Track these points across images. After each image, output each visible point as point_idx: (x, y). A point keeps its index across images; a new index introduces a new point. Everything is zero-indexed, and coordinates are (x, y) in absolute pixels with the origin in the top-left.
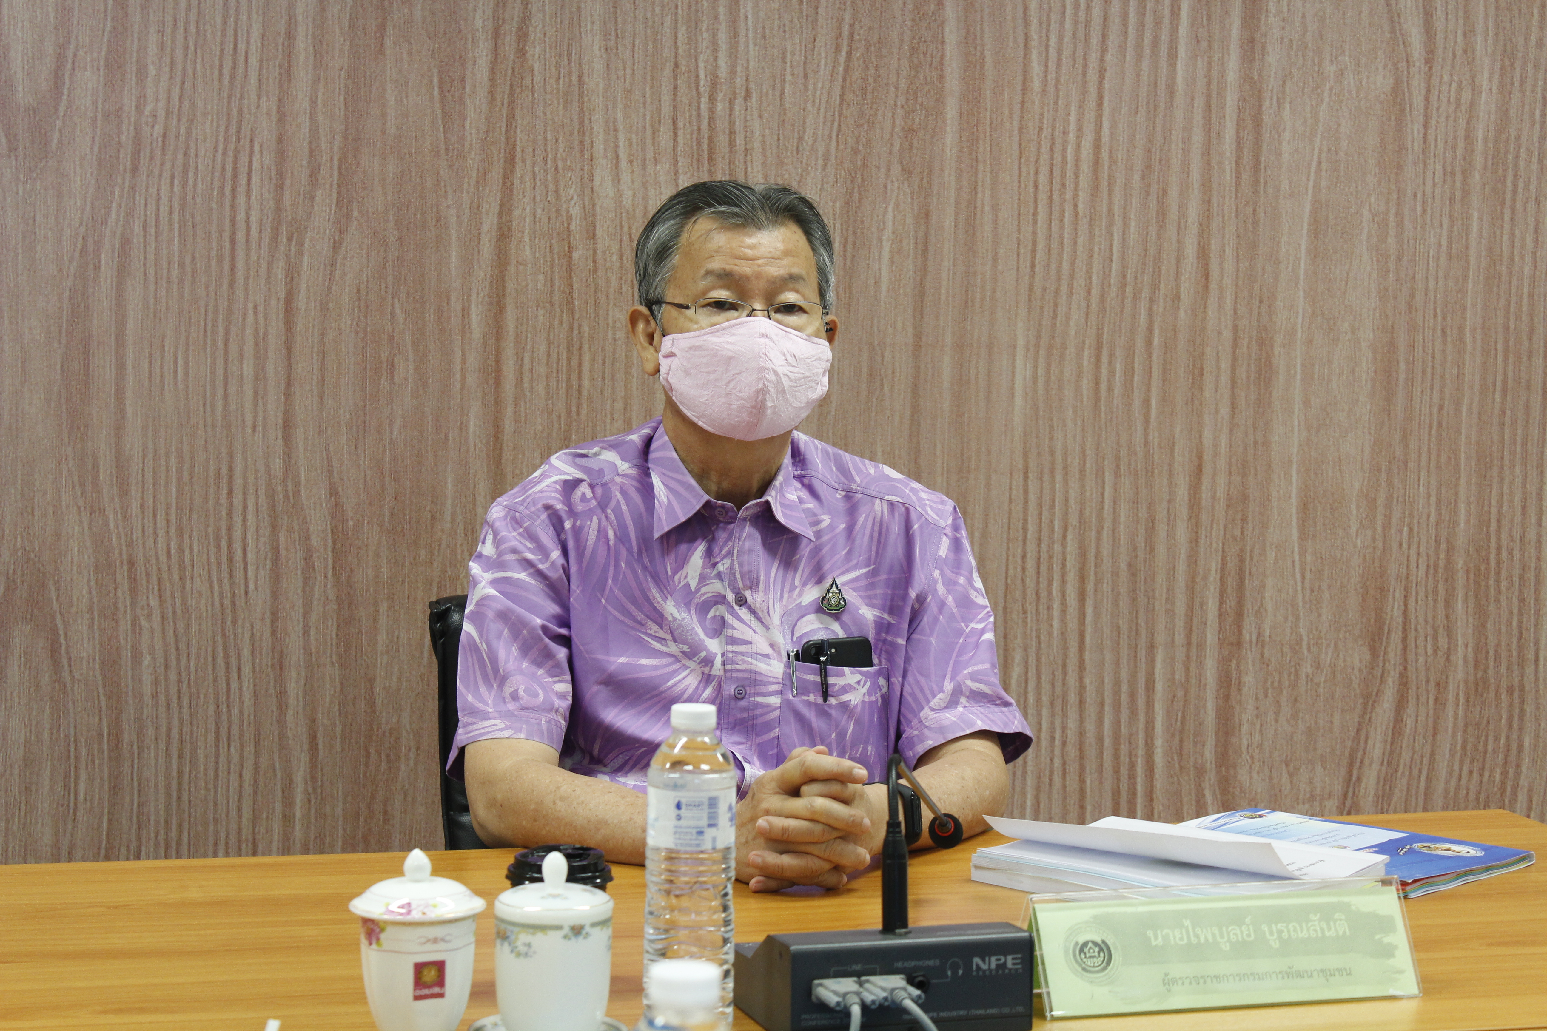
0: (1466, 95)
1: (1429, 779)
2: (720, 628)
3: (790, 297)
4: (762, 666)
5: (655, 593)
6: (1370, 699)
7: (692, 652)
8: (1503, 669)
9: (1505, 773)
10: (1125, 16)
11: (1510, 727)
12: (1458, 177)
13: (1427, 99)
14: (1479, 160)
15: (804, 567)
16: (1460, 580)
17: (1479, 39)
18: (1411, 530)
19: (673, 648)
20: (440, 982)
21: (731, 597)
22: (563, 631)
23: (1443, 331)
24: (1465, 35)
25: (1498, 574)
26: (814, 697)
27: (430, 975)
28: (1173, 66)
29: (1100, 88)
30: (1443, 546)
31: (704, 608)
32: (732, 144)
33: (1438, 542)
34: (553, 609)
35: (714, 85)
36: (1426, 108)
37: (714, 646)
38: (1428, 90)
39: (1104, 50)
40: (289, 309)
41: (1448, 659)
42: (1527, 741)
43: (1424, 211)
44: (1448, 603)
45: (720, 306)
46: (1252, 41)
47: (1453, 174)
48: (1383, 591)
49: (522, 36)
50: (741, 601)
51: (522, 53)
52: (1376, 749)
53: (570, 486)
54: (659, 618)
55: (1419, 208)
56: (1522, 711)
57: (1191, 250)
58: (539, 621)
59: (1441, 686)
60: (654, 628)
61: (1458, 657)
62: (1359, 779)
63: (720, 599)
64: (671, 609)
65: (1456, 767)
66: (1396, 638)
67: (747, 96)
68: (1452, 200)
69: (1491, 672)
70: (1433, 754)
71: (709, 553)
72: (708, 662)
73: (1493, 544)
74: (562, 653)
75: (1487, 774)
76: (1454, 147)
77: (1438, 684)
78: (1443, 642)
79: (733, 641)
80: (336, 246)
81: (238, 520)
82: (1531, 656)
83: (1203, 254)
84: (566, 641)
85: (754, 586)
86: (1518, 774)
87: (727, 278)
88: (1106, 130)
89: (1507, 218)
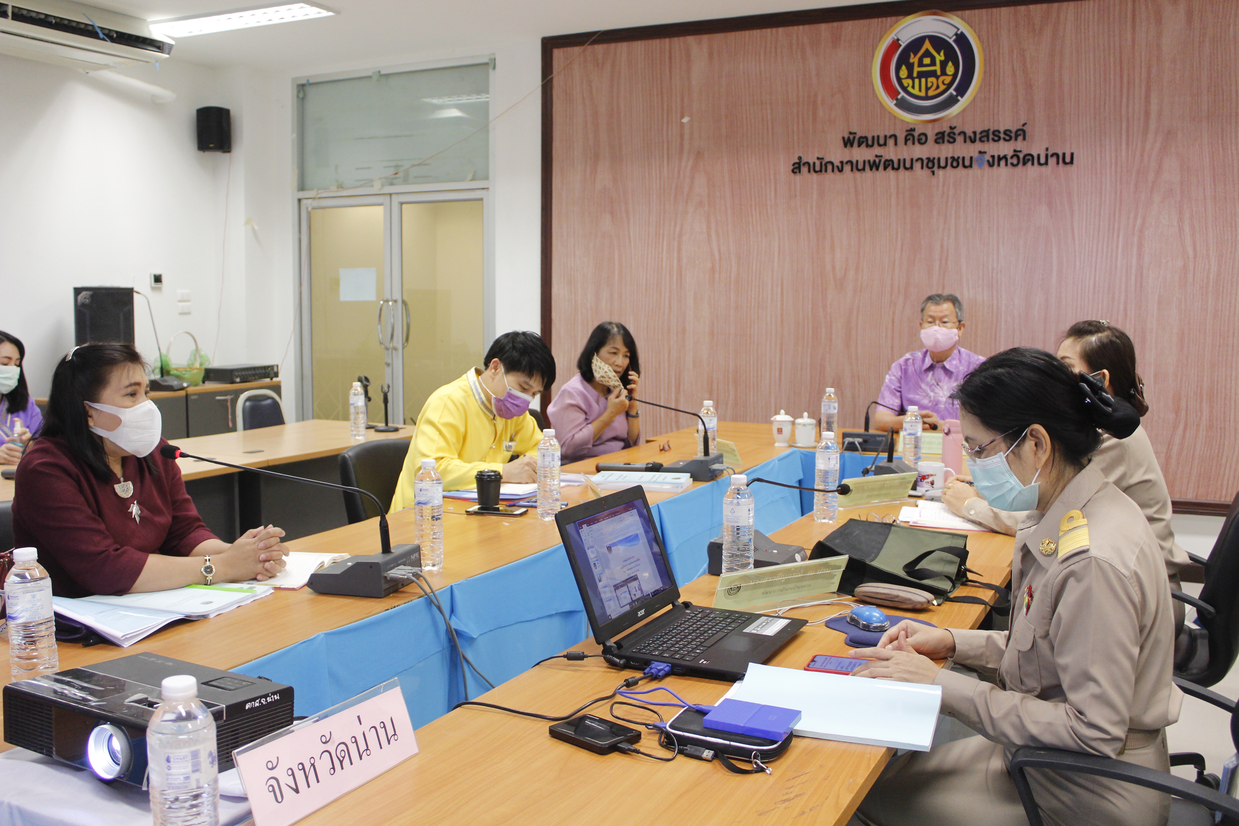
0: (1207, 267)
1: (1194, 450)
2: (933, 391)
3: (945, 320)
4: (940, 399)
5: (920, 382)
6: (1175, 428)
7: (927, 395)
8: (1218, 422)
9: (1219, 451)
10: (1103, 248)
11: (1221, 438)
12: (1204, 288)
13: (1194, 268)
14: (1211, 284)
15: (953, 378)
16: (1205, 397)
17: (1211, 251)
18: (1189, 383)
19: (924, 394)
20: (782, 431)
21: (935, 384)
22: (899, 389)
23: (1200, 330)
24: (1206, 251)
25: (1217, 396)
26: (951, 406)
27: (780, 430)
28: (1116, 261)
29: (1096, 267)
30: (1199, 388)
31: (930, 387)
32: (997, 284)
33: (1197, 387)
34: (899, 385)
35: (993, 269)
36: (1194, 271)
37: (932, 394)
38: (1195, 266)
39: (1096, 258)
40: (893, 322)
41: (1200, 419)
42: (1226, 443)
43: (1193, 298)
44: (1201, 403)
45: (930, 322)
46: (1140, 254)
47: (1203, 287)
48: (1180, 399)
49: (947, 260)
50: (938, 385)
51: (946, 264)
52: (1177, 440)
53: (907, 360)
54: (921, 387)
55: (1192, 297)
56: (1225, 434)
57: (1122, 308)
58: (893, 387)
59: (1198, 425)
60: (920, 390)
61: (1204, 418)
62: (1171, 449)
63: (933, 384)
64: (923, 386)
65: (1203, 449)
66: (1184, 412)
67: (1001, 271)
68: (1202, 295)
69: (1214, 423)
70: (1195, 444)
71: (933, 374)
72: (930, 397)
73: (1215, 388)
74: (898, 394)
75: (1212, 451)
76: (1203, 281)
77: (1197, 425)
78: (1199, 414)
79: (935, 393)
80: (904, 308)
81: (881, 368)
82: (1228, 419)
83: (1125, 310)
84: (900, 392)
85: (940, 381)
86: (1223, 451)
87: (931, 317)
88: (1097, 277)
89: (1220, 299)
